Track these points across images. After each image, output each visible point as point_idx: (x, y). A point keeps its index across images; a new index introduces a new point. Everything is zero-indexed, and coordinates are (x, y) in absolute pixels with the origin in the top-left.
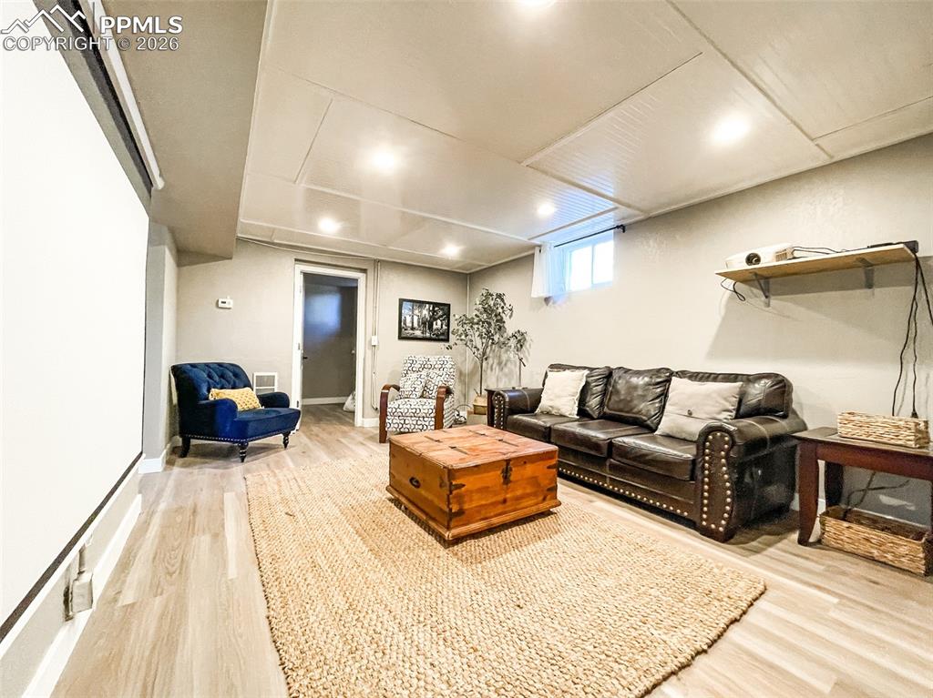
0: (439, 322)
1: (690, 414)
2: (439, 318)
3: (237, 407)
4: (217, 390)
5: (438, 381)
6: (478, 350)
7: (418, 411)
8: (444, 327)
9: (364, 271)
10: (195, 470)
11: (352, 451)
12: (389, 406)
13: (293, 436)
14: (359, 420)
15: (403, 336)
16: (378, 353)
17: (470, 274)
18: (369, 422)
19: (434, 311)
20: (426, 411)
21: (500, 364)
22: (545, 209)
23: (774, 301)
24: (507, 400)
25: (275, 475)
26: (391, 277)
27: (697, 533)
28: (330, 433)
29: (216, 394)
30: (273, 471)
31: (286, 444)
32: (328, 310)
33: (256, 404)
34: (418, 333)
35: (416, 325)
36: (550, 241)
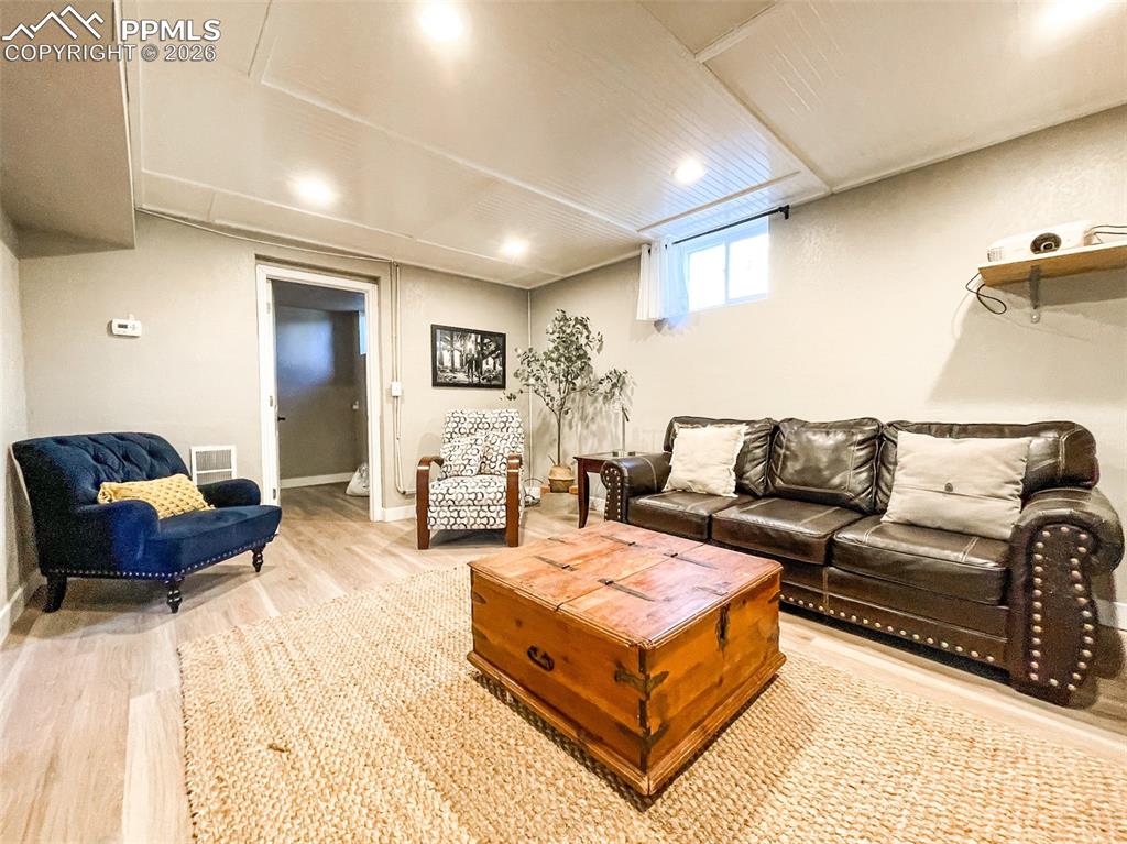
0: (491, 360)
1: (949, 488)
2: (490, 354)
3: (155, 513)
4: (114, 485)
5: (504, 447)
6: (552, 399)
7: (480, 496)
8: (499, 368)
9: (375, 280)
10: (72, 642)
11: (375, 567)
12: (432, 491)
13: (269, 550)
14: (376, 511)
15: (439, 381)
16: (404, 408)
17: (530, 290)
18: (394, 514)
19: (482, 344)
20: (492, 496)
21: (583, 418)
22: (689, 170)
23: (1047, 313)
24: (626, 474)
25: (241, 639)
26: (418, 291)
27: (1013, 691)
28: (333, 537)
29: (112, 492)
30: (235, 629)
31: (258, 564)
32: (314, 346)
33: (198, 502)
34: (461, 377)
35: (457, 365)
36: (668, 233)
